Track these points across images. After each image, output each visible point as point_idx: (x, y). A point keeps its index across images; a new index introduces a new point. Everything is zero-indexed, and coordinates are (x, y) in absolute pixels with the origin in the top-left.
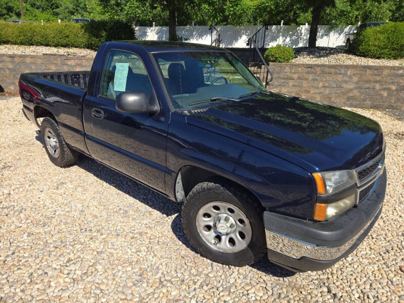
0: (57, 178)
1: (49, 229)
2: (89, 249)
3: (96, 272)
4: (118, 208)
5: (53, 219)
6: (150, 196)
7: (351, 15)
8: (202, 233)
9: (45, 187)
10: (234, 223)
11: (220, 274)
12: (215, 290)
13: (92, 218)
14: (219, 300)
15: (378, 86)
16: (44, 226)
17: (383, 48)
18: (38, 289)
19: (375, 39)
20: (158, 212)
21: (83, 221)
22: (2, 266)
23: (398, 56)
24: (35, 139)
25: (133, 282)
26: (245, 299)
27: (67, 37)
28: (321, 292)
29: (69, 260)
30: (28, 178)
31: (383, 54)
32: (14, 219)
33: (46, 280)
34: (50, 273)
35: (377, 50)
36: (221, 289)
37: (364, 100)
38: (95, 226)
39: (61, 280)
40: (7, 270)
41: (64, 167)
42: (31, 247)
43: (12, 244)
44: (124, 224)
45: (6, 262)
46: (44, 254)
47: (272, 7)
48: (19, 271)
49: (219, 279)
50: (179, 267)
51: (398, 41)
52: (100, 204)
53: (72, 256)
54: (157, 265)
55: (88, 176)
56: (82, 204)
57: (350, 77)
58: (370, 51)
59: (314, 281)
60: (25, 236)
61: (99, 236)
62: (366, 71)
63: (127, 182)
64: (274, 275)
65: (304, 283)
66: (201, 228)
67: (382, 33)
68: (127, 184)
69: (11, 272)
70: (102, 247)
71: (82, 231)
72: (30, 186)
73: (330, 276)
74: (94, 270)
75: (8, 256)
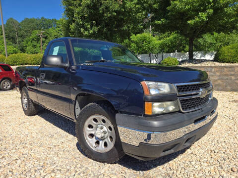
4: (49, 134)
7: (217, 45)
8: (87, 139)
10: (106, 130)
15: (233, 78)
17: (234, 57)
19: (228, 52)
31: (234, 60)
35: (230, 58)
37: (226, 86)
41: (30, 116)
47: (170, 43)
55: (41, 120)
57: (214, 73)
64: (133, 170)
66: (87, 136)
73: (175, 172)
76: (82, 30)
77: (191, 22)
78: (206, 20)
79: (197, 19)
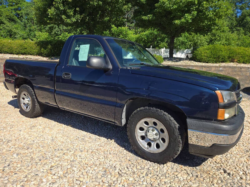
0: (29, 123)
1: (32, 150)
2: (64, 159)
3: (73, 171)
4: (77, 137)
5: (33, 145)
6: (96, 130)
7: (187, 44)
9: (22, 128)
11: (156, 168)
12: (156, 176)
13: (61, 143)
14: (161, 181)
16: (28, 149)
17: (209, 57)
18: (34, 184)
19: (205, 53)
20: (104, 138)
21: (55, 145)
22: (2, 173)
23: (217, 62)
24: (8, 104)
25: (101, 176)
26: (177, 180)
27: (26, 48)
28: (220, 173)
29: (52, 167)
30: (8, 124)
31: (209, 60)
32: (4, 146)
33: (38, 179)
34: (40, 175)
35: (206, 58)
36: (160, 175)
38: (64, 147)
39: (50, 178)
40: (6, 175)
41: (33, 118)
42: (22, 161)
43: (7, 160)
44: (84, 145)
45: (5, 171)
46: (33, 164)
47: (146, 38)
48: (16, 175)
49: (156, 170)
50: (129, 166)
51: (216, 54)
52: (63, 136)
53: (53, 164)
54: (114, 165)
55: (51, 122)
56: (52, 136)
58: (202, 59)
59: (214, 168)
60: (15, 156)
61: (69, 153)
62: (203, 68)
63: (78, 124)
64: (189, 166)
65: (209, 169)
67: (208, 50)
68: (78, 125)
69: (10, 176)
70: (73, 158)
71: (56, 150)
72: (11, 128)
74: (71, 171)
75: (5, 167)
76: (63, 17)
77: (177, 22)
78: (190, 21)
79: (183, 20)
